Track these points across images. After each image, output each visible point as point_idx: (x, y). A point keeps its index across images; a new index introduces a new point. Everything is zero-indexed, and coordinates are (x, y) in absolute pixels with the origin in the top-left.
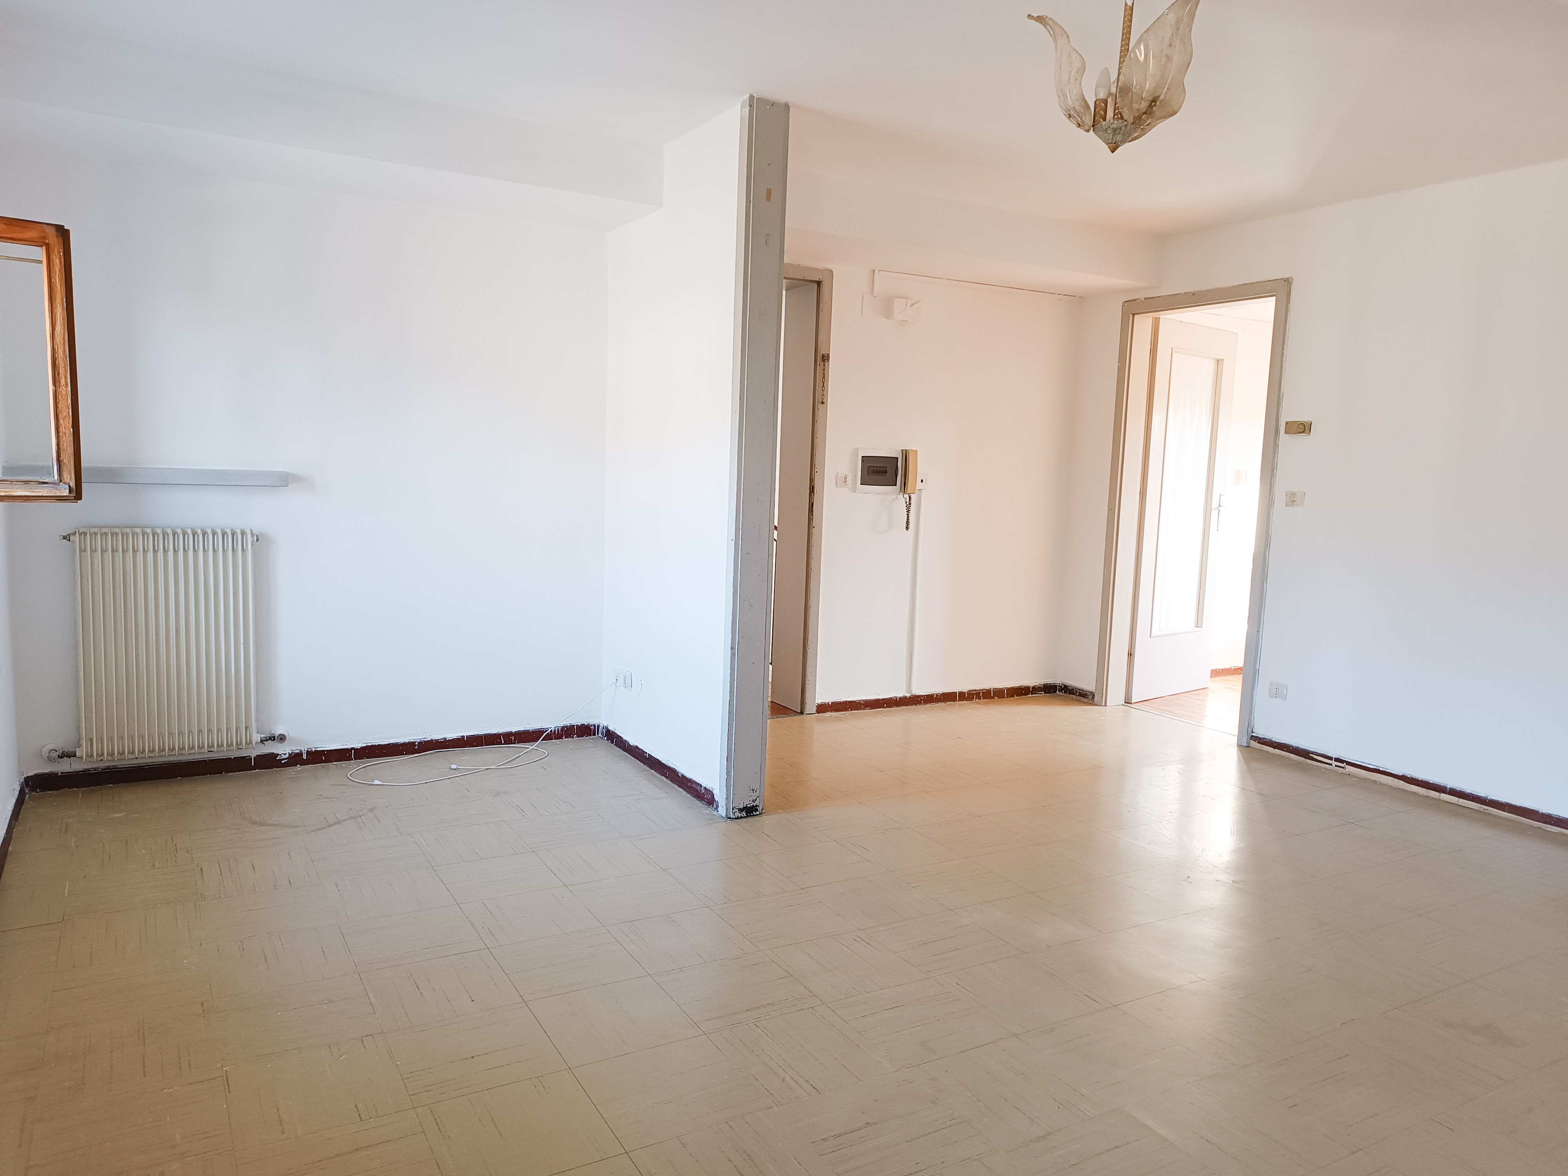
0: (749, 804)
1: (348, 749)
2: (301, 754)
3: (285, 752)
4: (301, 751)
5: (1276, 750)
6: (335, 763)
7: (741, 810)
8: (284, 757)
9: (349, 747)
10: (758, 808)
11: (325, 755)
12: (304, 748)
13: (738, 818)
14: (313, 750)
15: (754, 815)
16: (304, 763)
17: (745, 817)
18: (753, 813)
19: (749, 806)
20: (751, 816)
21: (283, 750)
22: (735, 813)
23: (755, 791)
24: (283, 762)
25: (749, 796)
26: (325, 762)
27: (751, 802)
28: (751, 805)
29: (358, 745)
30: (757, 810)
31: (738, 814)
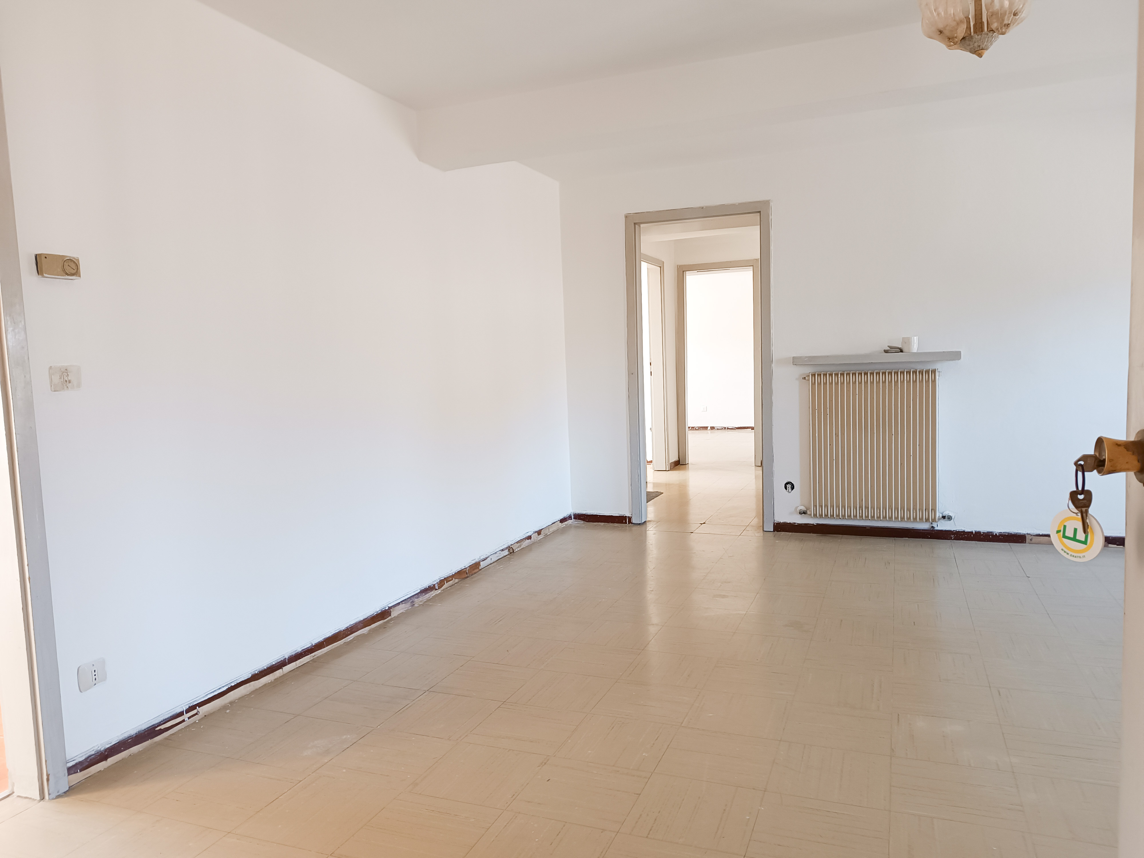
5: (109, 760)
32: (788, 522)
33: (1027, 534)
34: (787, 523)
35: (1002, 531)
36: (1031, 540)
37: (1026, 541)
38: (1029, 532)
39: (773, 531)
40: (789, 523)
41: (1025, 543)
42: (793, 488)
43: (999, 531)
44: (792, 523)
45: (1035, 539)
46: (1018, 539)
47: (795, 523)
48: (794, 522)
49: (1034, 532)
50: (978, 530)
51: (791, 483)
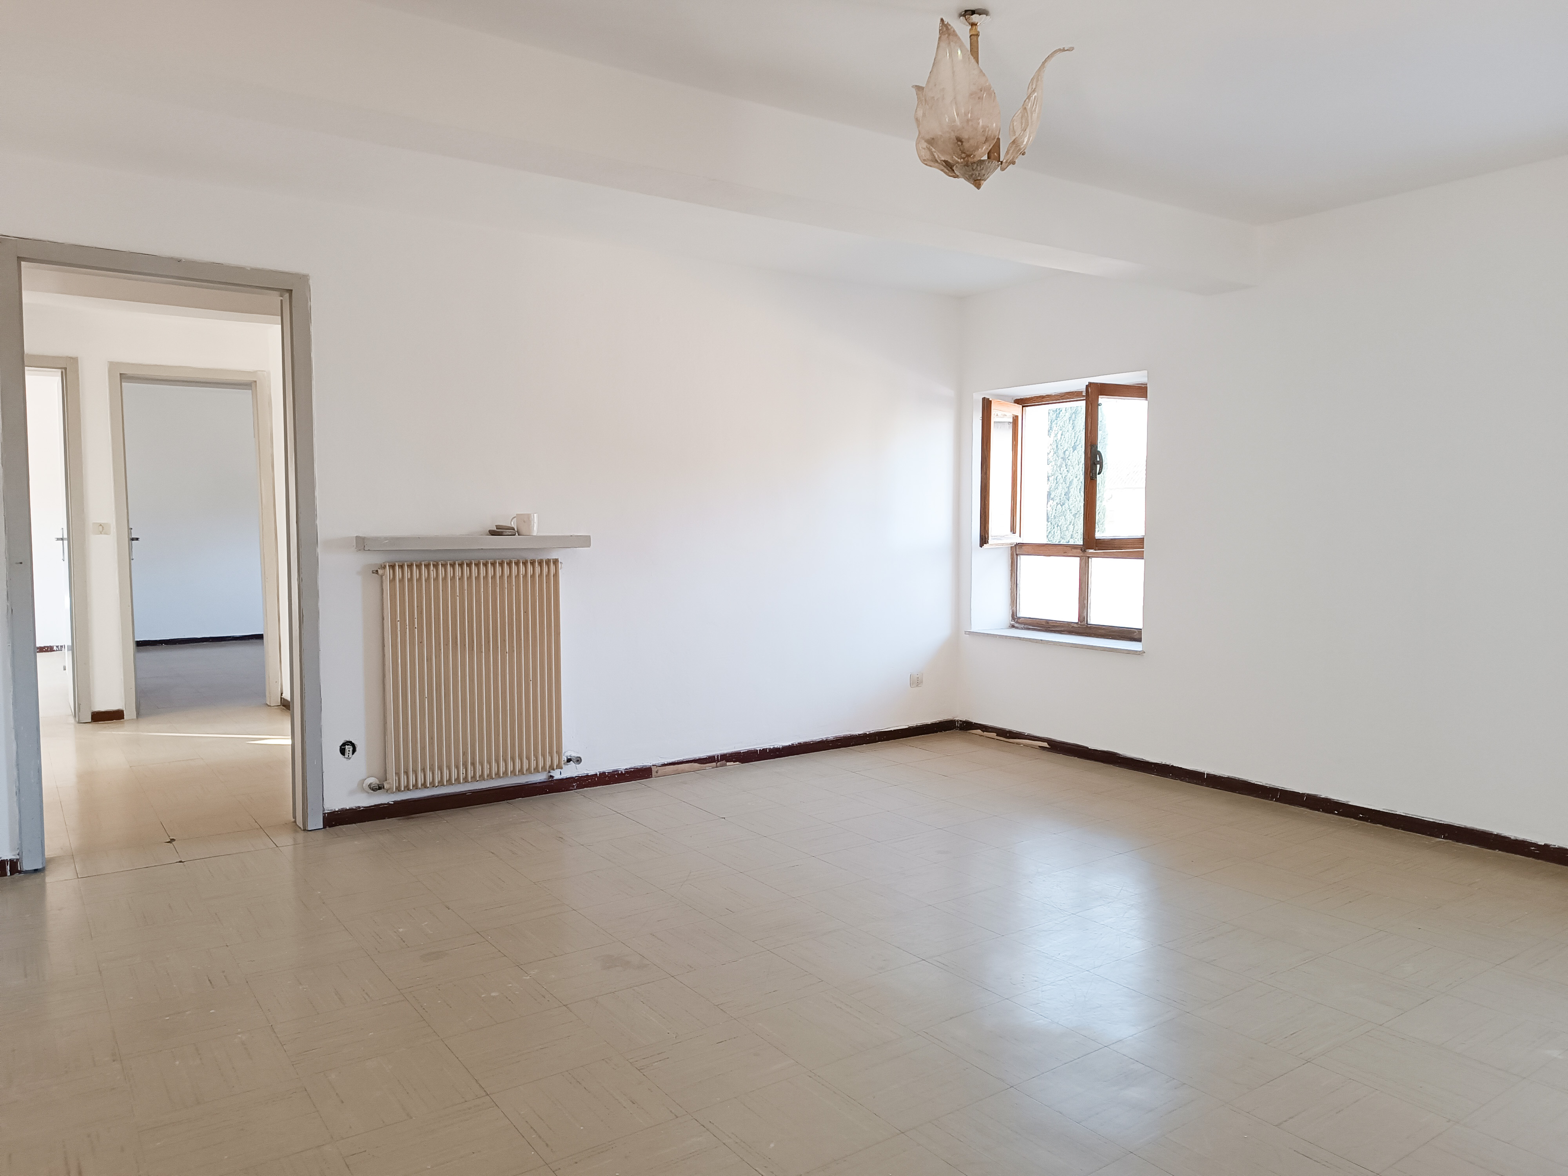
32: (348, 808)
33: (653, 765)
34: (347, 810)
35: (628, 767)
36: (657, 772)
37: (652, 775)
38: (654, 763)
39: (323, 828)
40: (350, 809)
41: (652, 777)
42: (354, 751)
43: (625, 768)
44: (355, 808)
45: (662, 770)
46: (642, 773)
47: (359, 807)
48: (357, 805)
49: (659, 762)
50: (602, 770)
51: (351, 742)
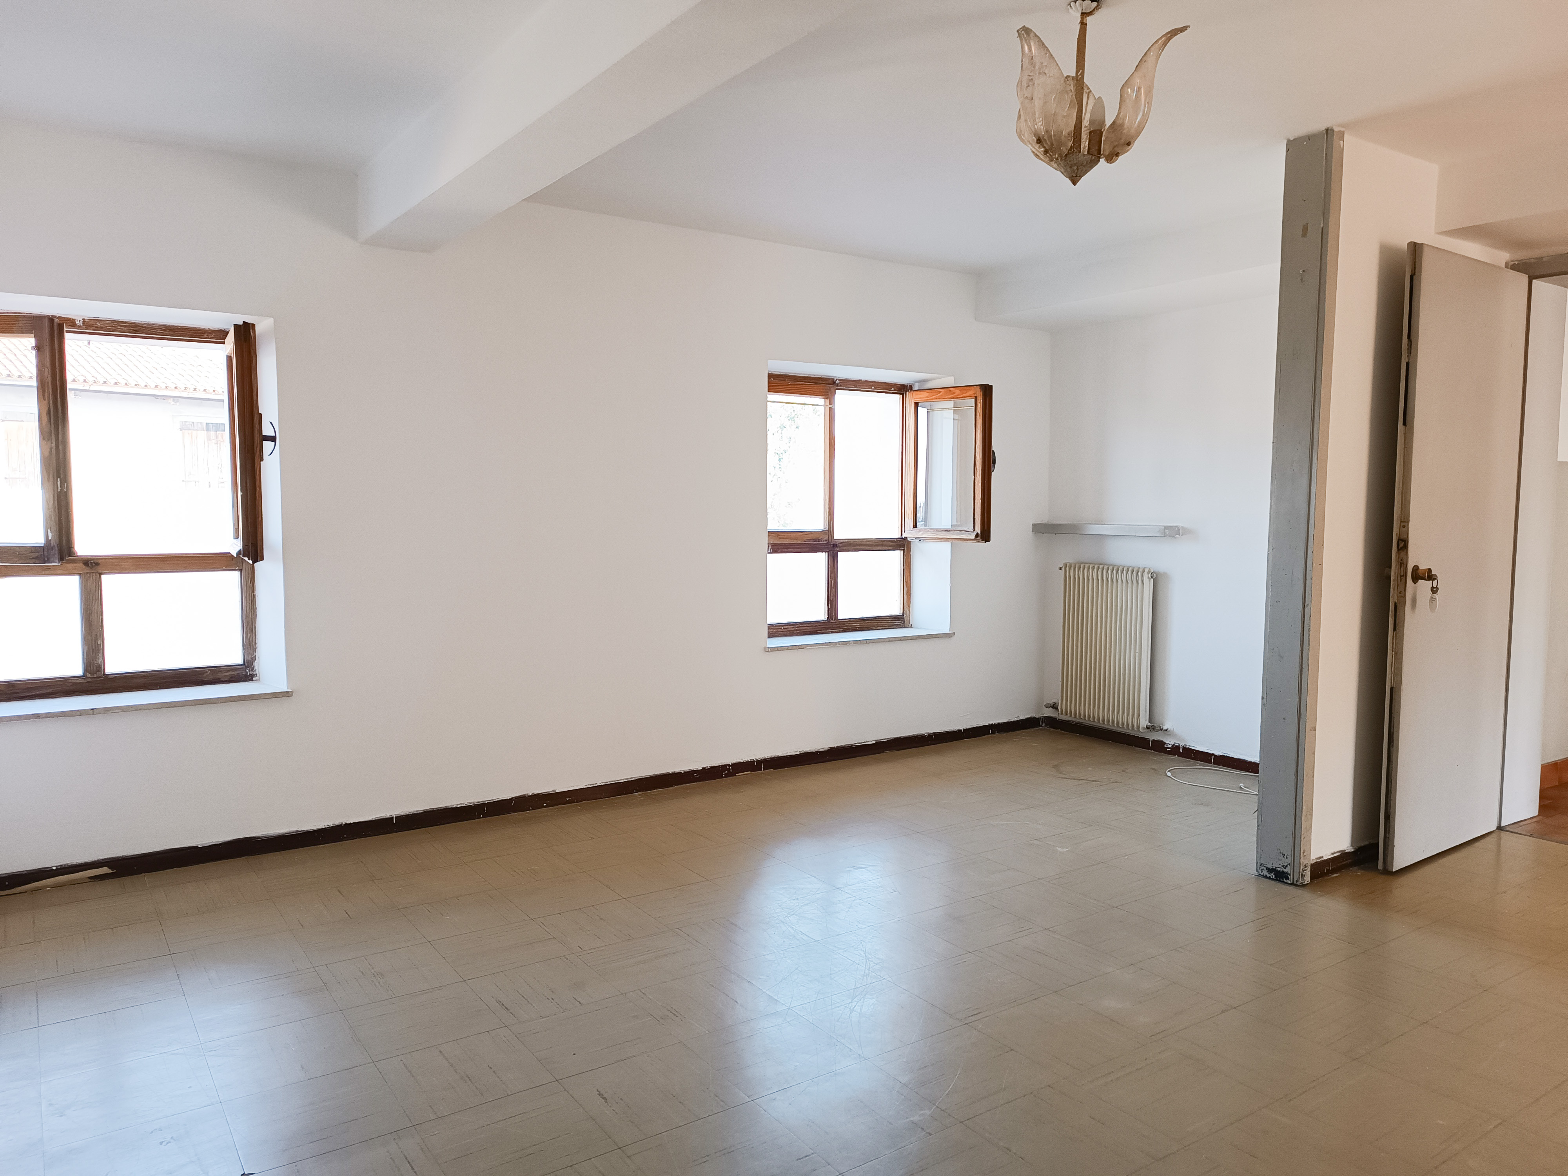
0: (1279, 868)
1: (1210, 753)
2: (1178, 747)
3: (1170, 743)
4: (1179, 745)
6: (1200, 762)
7: (1270, 870)
8: (1169, 746)
9: (1211, 752)
10: (1289, 877)
11: (1194, 753)
12: (1182, 744)
13: (1266, 877)
14: (1187, 747)
15: (1284, 882)
16: (1180, 755)
17: (1273, 879)
18: (1283, 879)
19: (1279, 869)
20: (1280, 881)
21: (1170, 741)
22: (1263, 871)
23: (1285, 857)
24: (1168, 750)
25: (1279, 859)
26: (1193, 759)
27: (1280, 866)
28: (1282, 869)
29: (1218, 753)
30: (1287, 878)
31: (1265, 873)
